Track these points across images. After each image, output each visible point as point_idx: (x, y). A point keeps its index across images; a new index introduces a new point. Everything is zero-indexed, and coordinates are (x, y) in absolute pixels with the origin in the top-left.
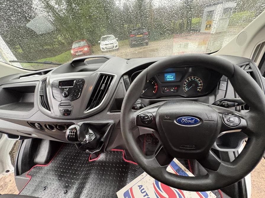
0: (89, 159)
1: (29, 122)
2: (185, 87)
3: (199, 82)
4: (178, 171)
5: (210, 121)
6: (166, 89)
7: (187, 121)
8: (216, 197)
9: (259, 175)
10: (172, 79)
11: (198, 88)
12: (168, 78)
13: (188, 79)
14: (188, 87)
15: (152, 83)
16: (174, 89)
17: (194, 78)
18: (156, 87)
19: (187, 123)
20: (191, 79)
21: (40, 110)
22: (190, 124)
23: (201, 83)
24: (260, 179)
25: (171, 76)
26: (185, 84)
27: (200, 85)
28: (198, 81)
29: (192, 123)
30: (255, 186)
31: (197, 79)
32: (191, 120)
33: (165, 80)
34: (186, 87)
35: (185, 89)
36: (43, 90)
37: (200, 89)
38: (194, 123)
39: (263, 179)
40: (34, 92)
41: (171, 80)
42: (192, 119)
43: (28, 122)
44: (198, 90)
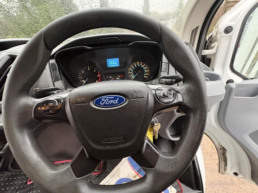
2: (131, 74)
3: (145, 68)
4: (139, 172)
5: (138, 98)
6: (111, 77)
7: (108, 102)
8: (176, 190)
9: (211, 157)
10: (116, 65)
11: (145, 75)
12: (111, 64)
13: (133, 65)
14: (134, 74)
15: (95, 71)
16: (119, 77)
17: (140, 64)
18: (99, 76)
19: (109, 105)
20: (137, 65)
22: (112, 105)
23: (147, 69)
24: (212, 161)
25: (115, 62)
26: (131, 71)
27: (146, 71)
28: (143, 67)
29: (116, 104)
30: (209, 169)
31: (143, 65)
32: (113, 99)
33: (108, 67)
34: (133, 74)
35: (131, 76)
37: (146, 75)
38: (118, 104)
39: (214, 161)
41: (114, 66)
42: (115, 98)
44: (145, 77)
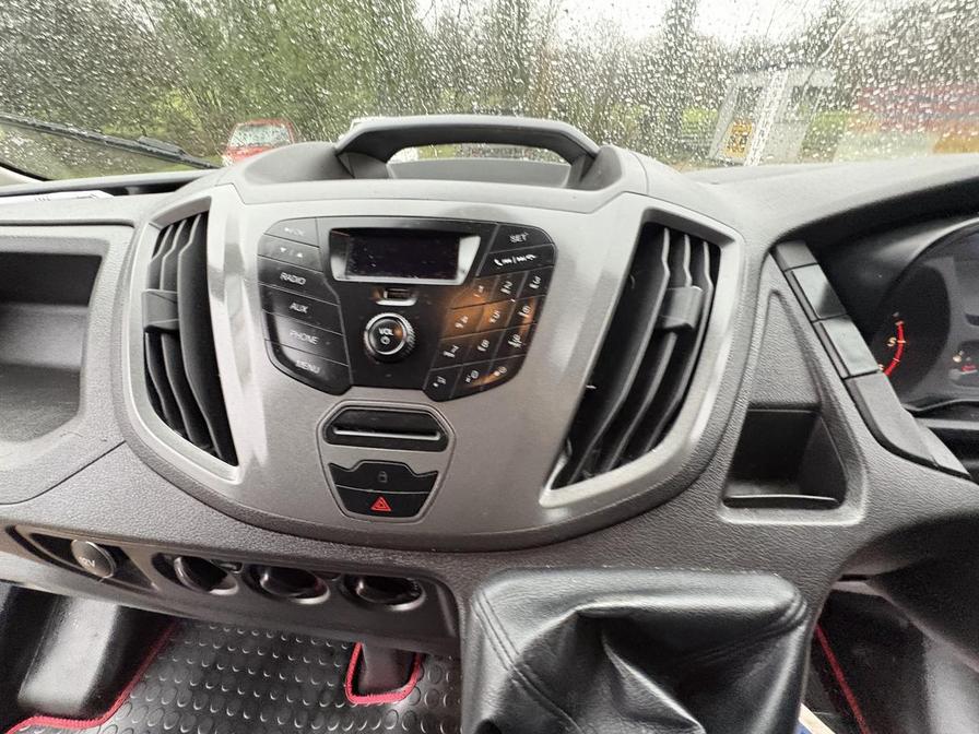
0: (348, 686)
1: (24, 531)
21: (129, 440)
36: (172, 285)
40: (83, 299)
43: (12, 531)
